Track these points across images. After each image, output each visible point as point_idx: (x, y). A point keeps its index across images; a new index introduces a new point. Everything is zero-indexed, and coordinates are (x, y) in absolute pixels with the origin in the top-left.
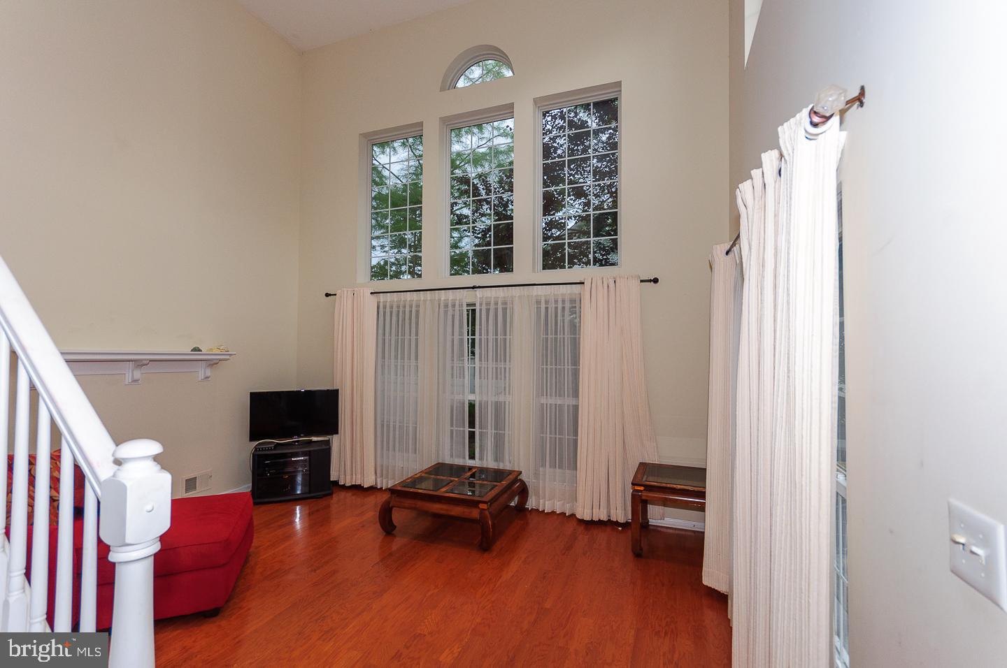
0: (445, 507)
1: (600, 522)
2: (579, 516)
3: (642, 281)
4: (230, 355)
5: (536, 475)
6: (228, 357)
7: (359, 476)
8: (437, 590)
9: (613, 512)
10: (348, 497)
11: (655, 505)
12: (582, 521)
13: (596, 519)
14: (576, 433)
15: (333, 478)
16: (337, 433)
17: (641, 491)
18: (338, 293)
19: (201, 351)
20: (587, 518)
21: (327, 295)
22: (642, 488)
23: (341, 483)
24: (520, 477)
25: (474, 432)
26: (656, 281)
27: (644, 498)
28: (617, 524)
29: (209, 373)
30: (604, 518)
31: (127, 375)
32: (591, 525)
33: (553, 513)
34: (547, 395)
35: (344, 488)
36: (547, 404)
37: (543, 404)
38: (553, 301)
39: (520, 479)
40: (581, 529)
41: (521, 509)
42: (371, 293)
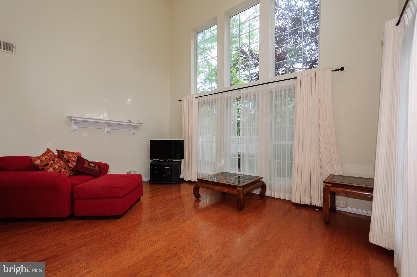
0: (221, 188)
1: (305, 205)
2: (293, 201)
3: (332, 71)
4: (142, 124)
5: (270, 179)
6: (141, 125)
7: (190, 177)
8: (211, 223)
9: (313, 200)
10: (187, 185)
11: (340, 196)
12: (295, 204)
13: (303, 203)
14: (292, 159)
15: (181, 177)
16: (183, 159)
17: (330, 186)
18: (183, 99)
19: (131, 121)
20: (298, 202)
21: (180, 101)
22: (330, 185)
23: (185, 180)
24: (261, 180)
25: (240, 159)
26: (342, 69)
27: (331, 190)
28: (315, 207)
29: (135, 131)
30: (308, 203)
31: (105, 129)
32: (300, 206)
33: (279, 199)
34: (276, 140)
35: (186, 182)
36: (276, 145)
37: (274, 145)
38: (280, 91)
39: (262, 181)
40: (293, 208)
41: (262, 195)
42: (196, 97)
